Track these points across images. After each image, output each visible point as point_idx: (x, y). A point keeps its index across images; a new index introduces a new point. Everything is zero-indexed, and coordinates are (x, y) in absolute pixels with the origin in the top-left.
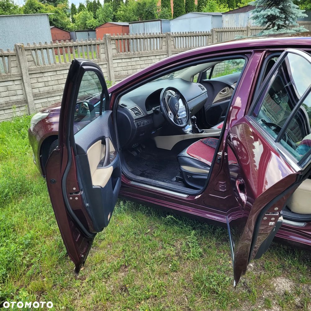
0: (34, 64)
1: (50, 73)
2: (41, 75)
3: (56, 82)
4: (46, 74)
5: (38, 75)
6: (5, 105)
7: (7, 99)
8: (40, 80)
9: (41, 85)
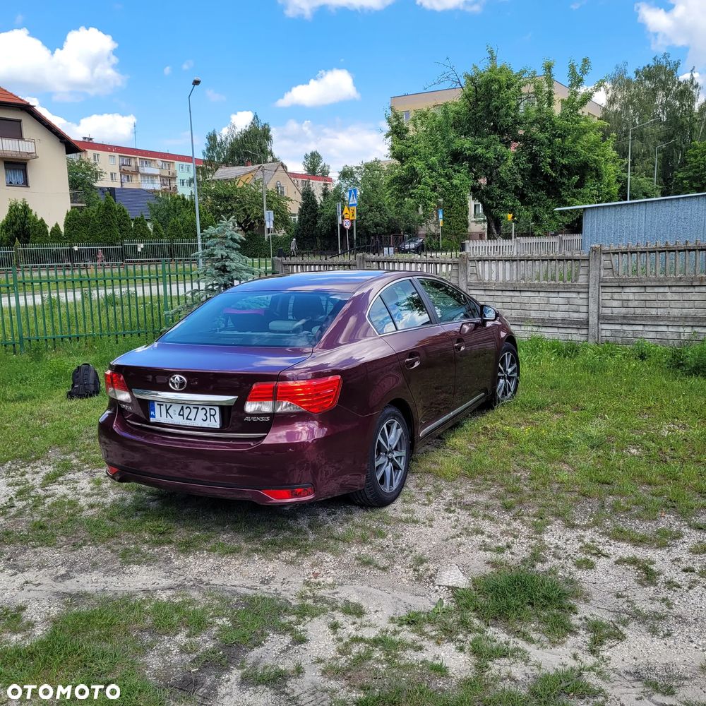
0: (611, 273)
1: (634, 288)
2: (619, 290)
3: (643, 304)
4: (627, 290)
5: (615, 290)
6: (560, 322)
7: (566, 315)
8: (616, 297)
9: (615, 304)
